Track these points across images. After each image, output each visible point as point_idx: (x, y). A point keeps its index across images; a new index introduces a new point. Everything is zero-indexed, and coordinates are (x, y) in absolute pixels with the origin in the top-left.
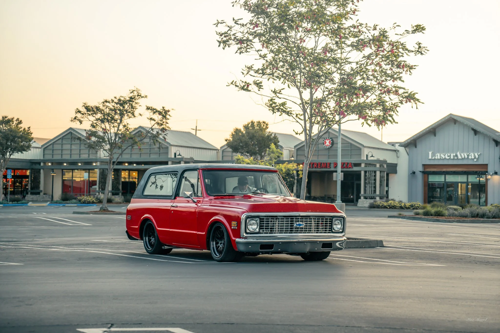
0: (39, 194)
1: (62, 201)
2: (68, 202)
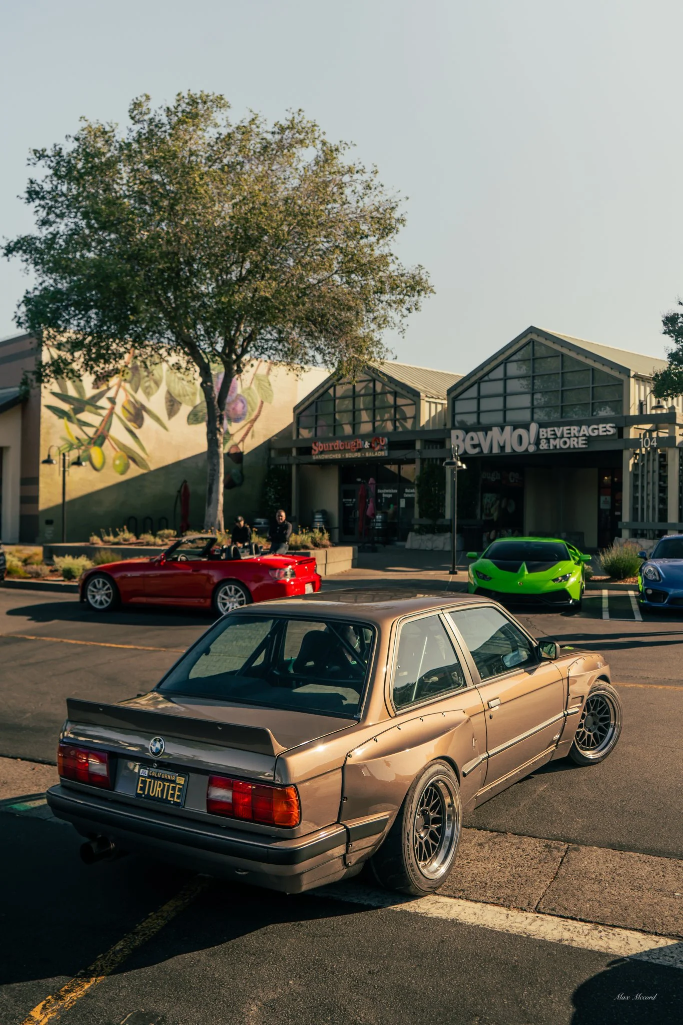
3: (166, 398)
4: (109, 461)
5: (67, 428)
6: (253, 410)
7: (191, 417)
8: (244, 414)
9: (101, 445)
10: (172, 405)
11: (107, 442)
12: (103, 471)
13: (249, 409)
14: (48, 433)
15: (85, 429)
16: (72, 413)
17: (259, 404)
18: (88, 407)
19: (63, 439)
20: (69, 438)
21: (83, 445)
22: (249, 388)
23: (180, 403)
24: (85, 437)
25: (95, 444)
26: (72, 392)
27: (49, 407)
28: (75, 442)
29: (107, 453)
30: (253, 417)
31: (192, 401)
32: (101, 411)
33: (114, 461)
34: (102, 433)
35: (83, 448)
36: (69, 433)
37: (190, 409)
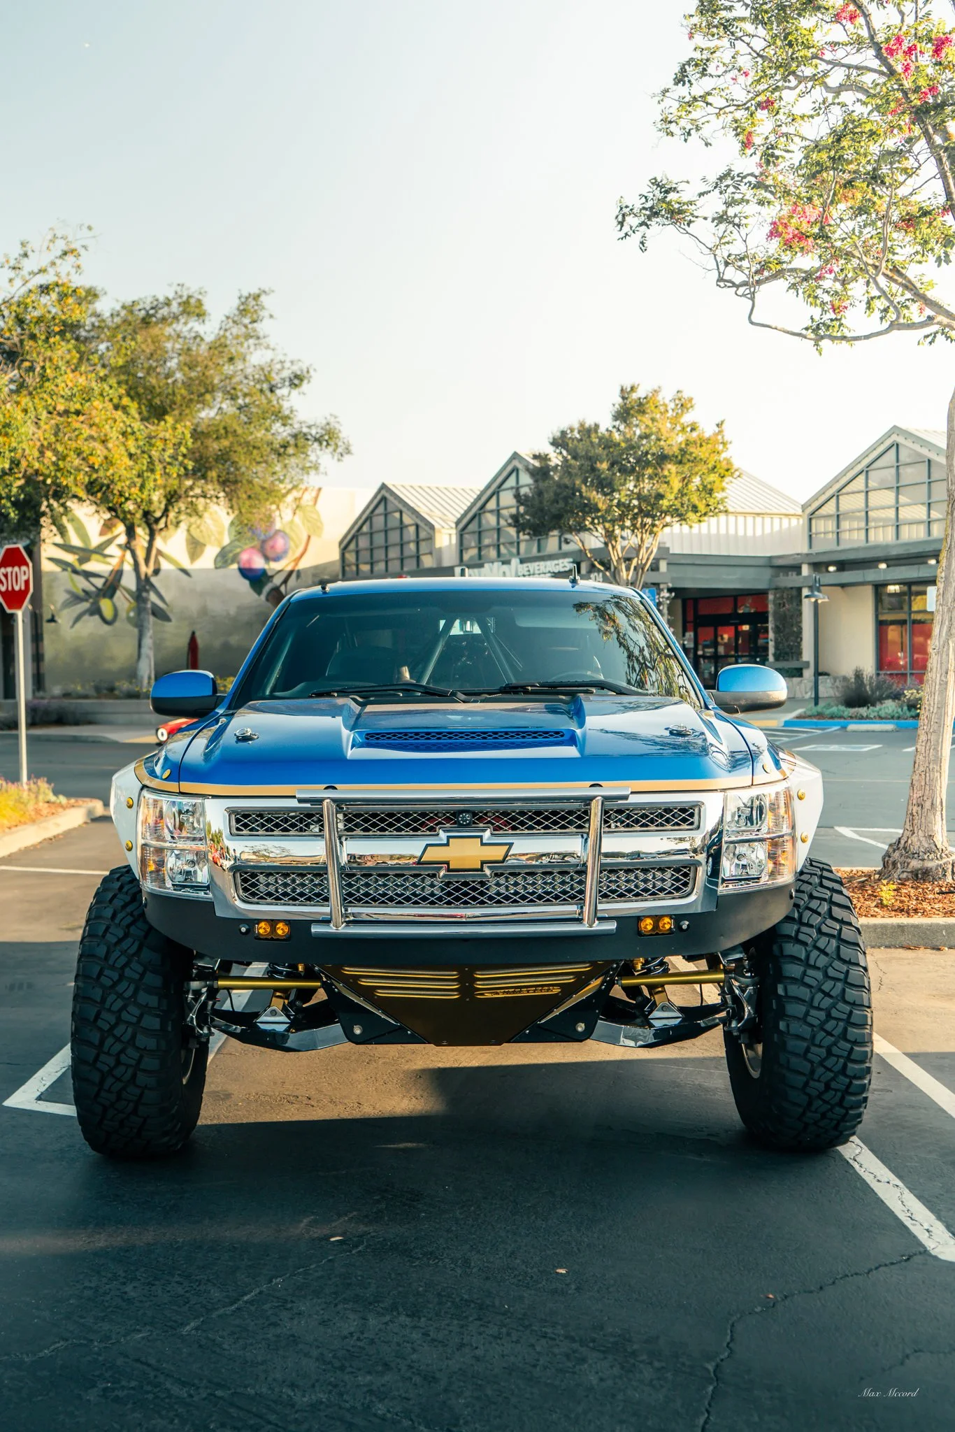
0: (801, 675)
1: (842, 708)
2: (863, 711)
3: (187, 540)
4: (122, 614)
5: (72, 580)
6: (297, 546)
7: (219, 559)
8: (285, 552)
9: (111, 597)
10: (195, 548)
11: (118, 593)
12: (117, 624)
13: (292, 544)
14: (50, 587)
15: (93, 580)
16: (77, 565)
17: (305, 538)
18: (94, 556)
19: (68, 592)
20: (74, 590)
21: (91, 597)
22: (292, 522)
23: (205, 545)
24: (93, 589)
25: (104, 596)
26: (75, 541)
27: (51, 559)
28: (82, 594)
29: (118, 604)
30: (298, 554)
31: (219, 542)
32: (109, 560)
33: (128, 612)
34: (112, 583)
35: (91, 600)
36: (75, 586)
37: (217, 550)
